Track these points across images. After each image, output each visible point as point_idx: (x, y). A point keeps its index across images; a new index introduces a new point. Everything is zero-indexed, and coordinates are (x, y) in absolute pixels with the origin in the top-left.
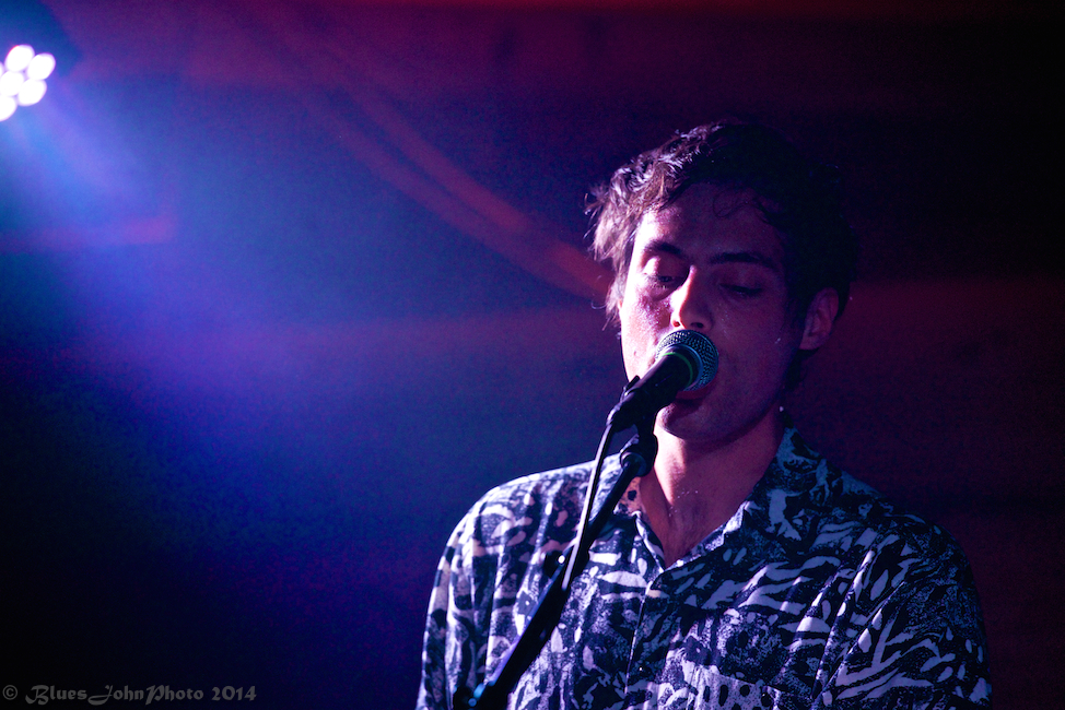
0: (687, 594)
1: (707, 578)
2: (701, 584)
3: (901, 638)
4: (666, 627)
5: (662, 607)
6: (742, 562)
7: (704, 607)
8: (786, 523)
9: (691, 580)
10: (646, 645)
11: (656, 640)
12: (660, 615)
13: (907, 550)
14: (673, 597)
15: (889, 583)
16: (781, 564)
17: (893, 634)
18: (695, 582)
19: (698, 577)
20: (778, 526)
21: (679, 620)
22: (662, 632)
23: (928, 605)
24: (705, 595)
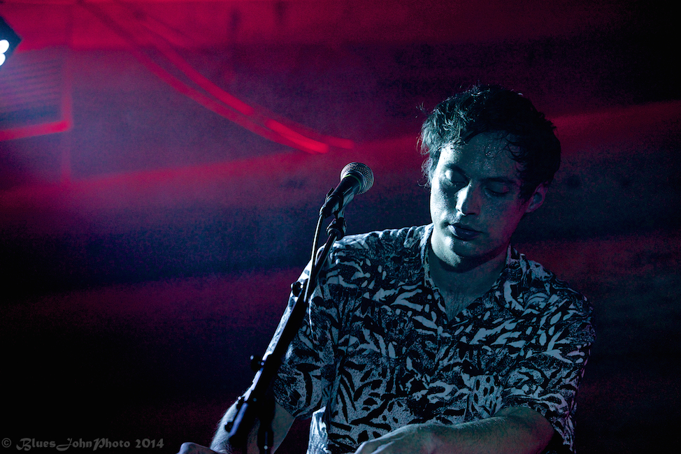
0: (460, 336)
1: (470, 328)
2: (468, 330)
3: (563, 341)
4: (451, 354)
5: (448, 343)
6: (488, 319)
7: (471, 343)
8: (514, 301)
9: (462, 328)
10: (440, 362)
11: (446, 360)
12: (447, 347)
13: (572, 306)
14: (454, 337)
15: (562, 318)
16: (511, 320)
17: (559, 339)
18: (465, 329)
19: (466, 326)
20: (510, 303)
21: (458, 350)
22: (449, 356)
23: (579, 329)
24: (471, 336)
